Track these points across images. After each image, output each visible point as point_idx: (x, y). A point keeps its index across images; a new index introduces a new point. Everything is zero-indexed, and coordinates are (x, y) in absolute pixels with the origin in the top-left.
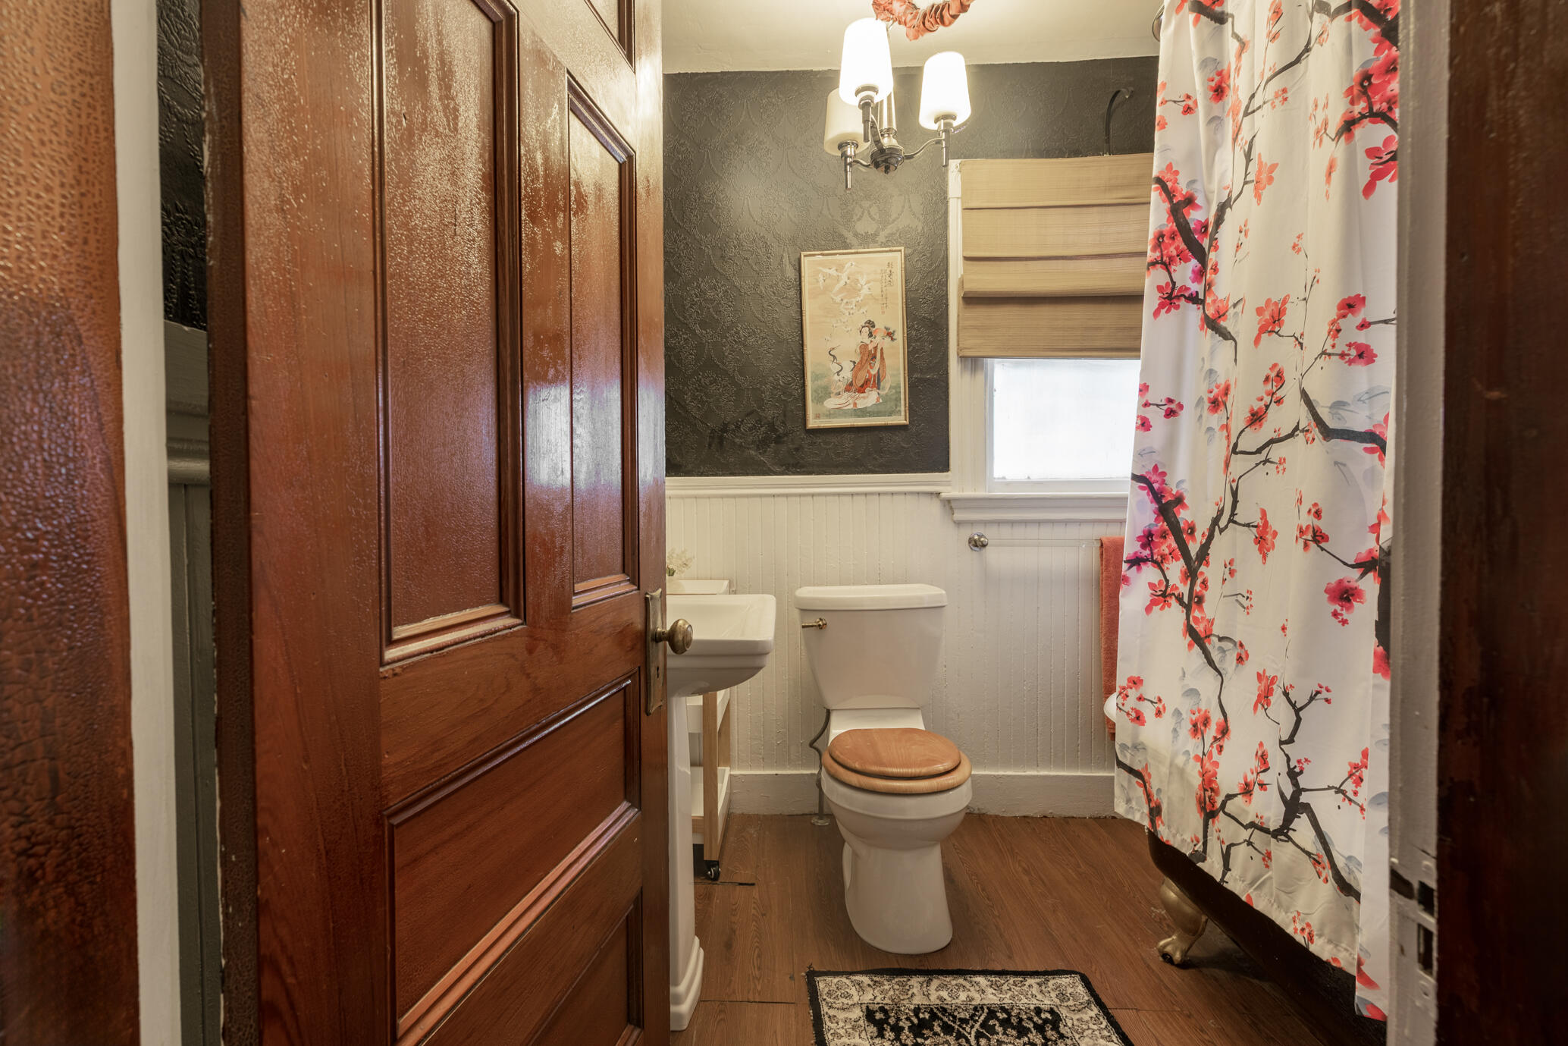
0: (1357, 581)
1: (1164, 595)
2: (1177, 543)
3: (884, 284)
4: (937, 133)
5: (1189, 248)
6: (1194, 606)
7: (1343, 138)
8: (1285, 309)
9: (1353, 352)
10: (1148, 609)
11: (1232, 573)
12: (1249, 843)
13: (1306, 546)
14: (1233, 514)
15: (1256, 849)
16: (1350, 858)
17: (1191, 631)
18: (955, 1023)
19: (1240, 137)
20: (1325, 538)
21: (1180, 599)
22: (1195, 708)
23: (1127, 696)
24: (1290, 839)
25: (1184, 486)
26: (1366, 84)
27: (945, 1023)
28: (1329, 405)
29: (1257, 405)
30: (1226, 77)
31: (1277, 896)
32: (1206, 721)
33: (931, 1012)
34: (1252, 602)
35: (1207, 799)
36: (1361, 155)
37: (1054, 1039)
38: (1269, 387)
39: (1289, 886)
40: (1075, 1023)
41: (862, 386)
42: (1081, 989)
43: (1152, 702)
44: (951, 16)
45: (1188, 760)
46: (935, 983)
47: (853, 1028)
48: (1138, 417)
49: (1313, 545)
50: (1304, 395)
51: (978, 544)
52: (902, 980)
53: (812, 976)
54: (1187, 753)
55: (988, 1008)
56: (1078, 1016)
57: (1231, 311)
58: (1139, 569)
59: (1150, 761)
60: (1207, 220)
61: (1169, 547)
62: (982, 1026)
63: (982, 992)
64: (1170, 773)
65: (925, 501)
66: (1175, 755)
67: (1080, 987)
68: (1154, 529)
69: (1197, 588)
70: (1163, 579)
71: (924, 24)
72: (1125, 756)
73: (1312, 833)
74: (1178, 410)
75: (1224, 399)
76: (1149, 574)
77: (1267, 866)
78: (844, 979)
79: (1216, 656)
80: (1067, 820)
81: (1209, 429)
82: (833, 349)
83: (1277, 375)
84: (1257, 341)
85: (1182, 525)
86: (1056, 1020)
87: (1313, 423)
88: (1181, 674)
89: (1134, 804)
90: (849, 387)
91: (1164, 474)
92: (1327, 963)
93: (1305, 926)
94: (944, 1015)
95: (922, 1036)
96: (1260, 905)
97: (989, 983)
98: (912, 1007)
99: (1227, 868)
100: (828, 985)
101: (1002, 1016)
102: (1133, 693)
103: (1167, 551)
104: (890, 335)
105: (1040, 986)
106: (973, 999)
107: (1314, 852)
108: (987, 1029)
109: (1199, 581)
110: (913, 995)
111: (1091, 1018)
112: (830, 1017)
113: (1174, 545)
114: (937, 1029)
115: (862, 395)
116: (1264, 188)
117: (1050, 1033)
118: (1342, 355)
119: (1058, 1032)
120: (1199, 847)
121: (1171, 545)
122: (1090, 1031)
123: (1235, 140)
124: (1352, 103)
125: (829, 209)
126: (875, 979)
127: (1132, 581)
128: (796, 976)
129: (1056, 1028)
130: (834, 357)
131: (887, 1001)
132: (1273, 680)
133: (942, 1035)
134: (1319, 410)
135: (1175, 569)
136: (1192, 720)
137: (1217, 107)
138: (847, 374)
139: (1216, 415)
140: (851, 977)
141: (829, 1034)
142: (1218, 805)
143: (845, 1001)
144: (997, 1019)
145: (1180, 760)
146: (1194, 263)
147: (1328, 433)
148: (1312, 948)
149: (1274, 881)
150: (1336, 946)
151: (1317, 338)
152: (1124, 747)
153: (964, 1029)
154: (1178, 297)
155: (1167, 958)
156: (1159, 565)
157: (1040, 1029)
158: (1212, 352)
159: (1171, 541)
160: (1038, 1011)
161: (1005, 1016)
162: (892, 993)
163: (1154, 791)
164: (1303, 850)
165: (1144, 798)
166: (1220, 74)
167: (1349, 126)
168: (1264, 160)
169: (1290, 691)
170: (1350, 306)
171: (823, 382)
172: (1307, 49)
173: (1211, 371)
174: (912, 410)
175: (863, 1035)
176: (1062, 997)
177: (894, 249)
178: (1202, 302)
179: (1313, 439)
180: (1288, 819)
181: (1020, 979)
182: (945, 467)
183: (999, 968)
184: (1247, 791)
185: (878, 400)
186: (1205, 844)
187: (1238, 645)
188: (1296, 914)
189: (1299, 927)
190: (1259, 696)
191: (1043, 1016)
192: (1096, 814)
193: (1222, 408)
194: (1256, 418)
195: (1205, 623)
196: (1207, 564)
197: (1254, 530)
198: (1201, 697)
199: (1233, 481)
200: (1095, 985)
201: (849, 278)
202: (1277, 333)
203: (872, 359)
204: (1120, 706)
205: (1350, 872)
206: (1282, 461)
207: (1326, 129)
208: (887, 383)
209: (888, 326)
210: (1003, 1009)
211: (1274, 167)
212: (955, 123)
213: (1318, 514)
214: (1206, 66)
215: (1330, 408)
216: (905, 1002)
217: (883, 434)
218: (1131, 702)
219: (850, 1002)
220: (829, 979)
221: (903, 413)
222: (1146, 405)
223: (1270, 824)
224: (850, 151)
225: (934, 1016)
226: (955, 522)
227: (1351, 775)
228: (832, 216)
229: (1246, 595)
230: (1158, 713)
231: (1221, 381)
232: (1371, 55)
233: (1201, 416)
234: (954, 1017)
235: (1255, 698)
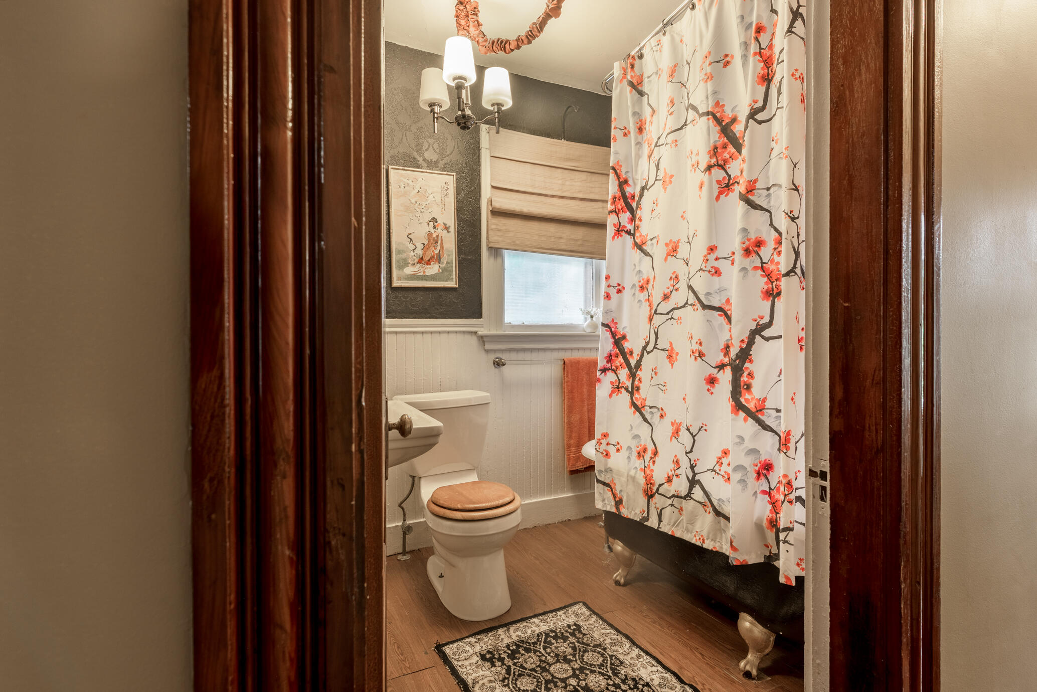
0: (716, 374)
1: (618, 387)
2: (624, 359)
3: (443, 196)
4: (492, 113)
5: (626, 206)
6: (635, 392)
7: (707, 173)
8: (679, 245)
9: (713, 271)
10: (610, 396)
11: (656, 374)
12: (672, 505)
13: (696, 359)
14: (656, 344)
15: (675, 507)
16: (719, 500)
17: (634, 404)
18: (530, 646)
19: (652, 156)
20: (704, 355)
21: (626, 389)
22: (638, 444)
23: (601, 444)
24: (692, 498)
25: (626, 330)
26: (716, 151)
27: (525, 648)
28: (704, 294)
29: (667, 291)
30: (644, 123)
31: (687, 527)
32: (645, 450)
33: (516, 644)
34: (667, 388)
35: (649, 489)
36: (714, 183)
37: (581, 637)
38: (672, 282)
39: (692, 521)
40: (588, 626)
41: (429, 260)
42: (585, 610)
43: (614, 445)
44: (510, 49)
45: (636, 472)
46: (512, 629)
47: (477, 667)
48: (605, 292)
49: (699, 358)
50: (690, 287)
51: (498, 364)
52: (493, 633)
53: (439, 648)
54: (636, 468)
55: (544, 633)
56: (588, 623)
57: (649, 242)
58: (605, 374)
59: (614, 476)
60: (634, 193)
61: (620, 362)
62: (544, 643)
63: (537, 627)
64: (628, 480)
65: (468, 337)
66: (629, 470)
67: (584, 609)
68: (613, 353)
69: (636, 383)
70: (617, 379)
71: (493, 47)
72: (601, 477)
73: (702, 492)
74: (622, 290)
75: (647, 286)
76: (611, 376)
77: (681, 514)
78: (460, 643)
79: (648, 416)
80: (547, 526)
81: (639, 301)
82: (410, 234)
83: (676, 277)
84: (666, 259)
85: (626, 350)
86: (579, 628)
87: (697, 302)
88: (630, 428)
89: (606, 502)
90: (421, 260)
91: (616, 323)
92: (712, 550)
93: (700, 537)
94: (523, 644)
95: (516, 658)
96: (678, 534)
97: (540, 620)
98: (505, 645)
99: (660, 521)
100: (451, 649)
101: (552, 634)
102: (604, 442)
103: (619, 364)
104: (447, 228)
105: (565, 614)
106: (534, 631)
107: (703, 501)
108: (548, 644)
109: (637, 379)
110: (502, 639)
111: (594, 621)
112: (460, 666)
113: (622, 361)
114: (522, 652)
115: (429, 266)
116: (668, 185)
117: (578, 635)
118: (709, 271)
119: (582, 633)
120: (645, 515)
121: (620, 361)
122: (596, 628)
123: (650, 157)
124: (710, 157)
125: (407, 139)
126: (478, 637)
127: (602, 381)
128: (428, 652)
129: (580, 632)
130: (411, 240)
131: (489, 647)
132: (680, 424)
133: (526, 654)
134: (700, 296)
135: (624, 373)
136: (637, 451)
137: (640, 137)
138: (419, 252)
139: (643, 294)
140: (464, 641)
141: (464, 675)
142: (654, 491)
143: (466, 655)
144: (551, 636)
145: (632, 473)
146: (628, 214)
147: (705, 307)
148: (705, 546)
149: (684, 521)
150: (715, 541)
151: (697, 261)
152: (600, 471)
153: (536, 647)
154: (622, 231)
155: (617, 583)
156: (615, 371)
157: (573, 634)
158: (640, 261)
159: (621, 359)
160: (569, 626)
161: (554, 634)
162: (490, 642)
163: (618, 492)
164: (698, 502)
165: (611, 497)
166: (641, 121)
167: (709, 168)
168: (668, 171)
169: (690, 428)
170: (712, 249)
171: (403, 256)
172: (685, 124)
173: (640, 272)
174: (460, 279)
175: (484, 669)
176: (577, 616)
177: (449, 173)
178: (634, 235)
179: (697, 309)
180: (691, 489)
181: (555, 613)
182: (479, 316)
183: (542, 612)
184: (669, 480)
185: (439, 270)
186: (648, 512)
187: (660, 409)
188: (696, 533)
189: (698, 538)
190: (673, 433)
191: (572, 628)
192: (560, 520)
193: (646, 290)
194: (666, 297)
195: (641, 400)
196: (641, 370)
197: (667, 352)
198: (641, 438)
199: (656, 328)
200: (590, 605)
201: (420, 188)
202: (675, 257)
203: (435, 243)
204: (598, 449)
205: (720, 506)
206: (680, 318)
207: (698, 166)
208: (445, 260)
209: (446, 222)
210: (552, 631)
211: (672, 176)
212: (503, 109)
213: (701, 344)
214: (635, 115)
215: (705, 295)
216: (500, 644)
217: (442, 293)
218: (603, 447)
219: (469, 654)
220: (450, 646)
221: (454, 280)
222: (609, 286)
223: (682, 493)
224: (437, 109)
225: (518, 646)
226: (485, 350)
227: (718, 462)
228: (409, 145)
229: (663, 384)
230: (618, 450)
231: (645, 277)
232: (717, 139)
233: (634, 294)
234: (529, 643)
235: (671, 434)
